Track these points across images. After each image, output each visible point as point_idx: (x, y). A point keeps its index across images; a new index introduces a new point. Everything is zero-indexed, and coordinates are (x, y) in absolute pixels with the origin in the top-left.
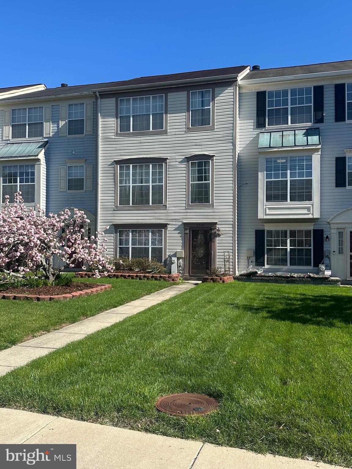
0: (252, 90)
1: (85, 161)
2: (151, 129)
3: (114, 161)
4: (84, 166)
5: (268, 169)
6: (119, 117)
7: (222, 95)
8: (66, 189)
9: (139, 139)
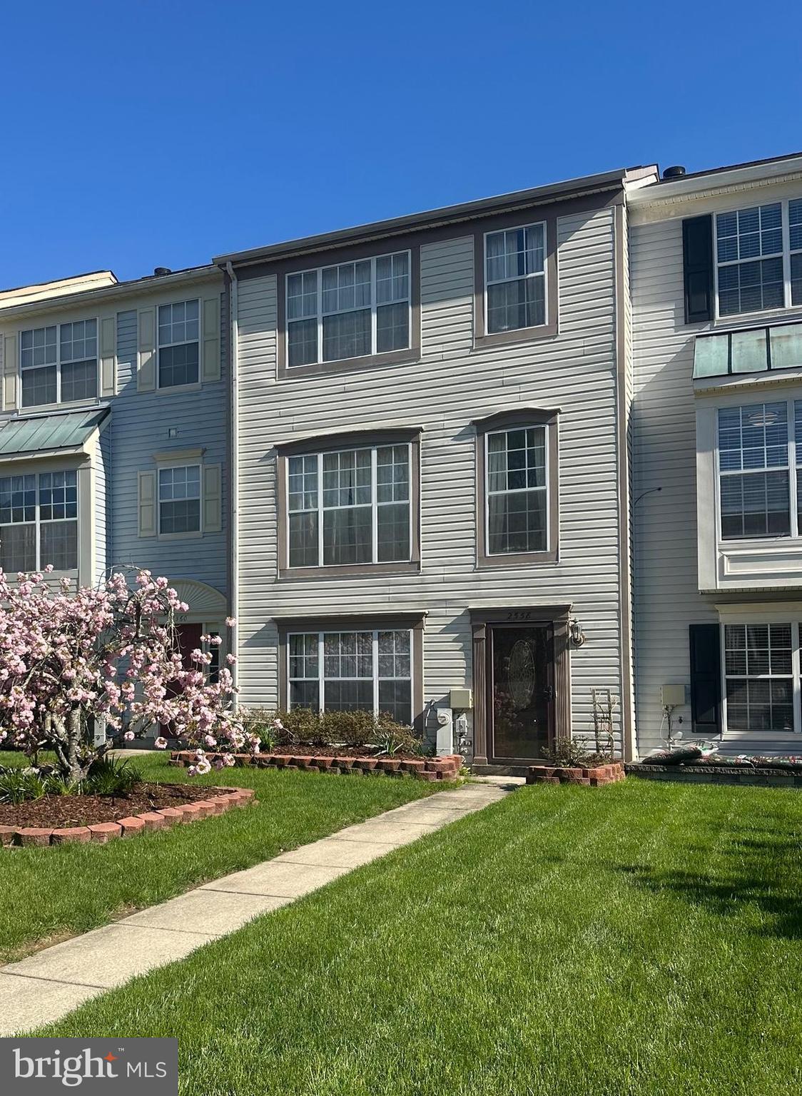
0: (668, 215)
1: (203, 454)
2: (374, 352)
3: (276, 447)
4: (198, 466)
5: (726, 441)
6: (287, 325)
7: (577, 235)
8: (155, 532)
9: (342, 380)
